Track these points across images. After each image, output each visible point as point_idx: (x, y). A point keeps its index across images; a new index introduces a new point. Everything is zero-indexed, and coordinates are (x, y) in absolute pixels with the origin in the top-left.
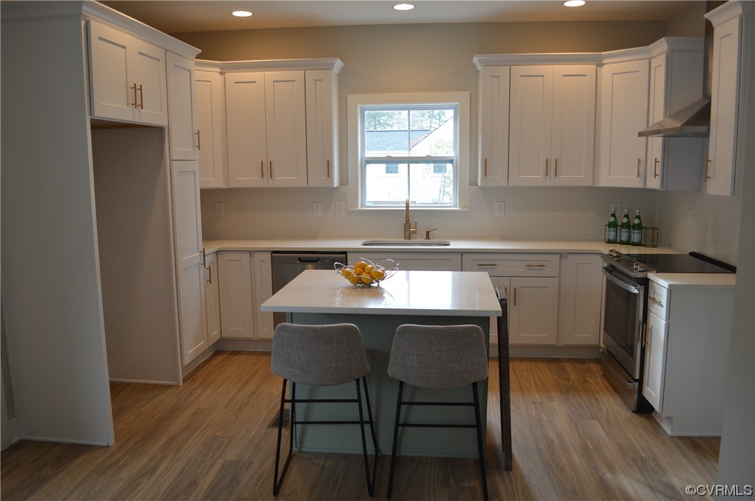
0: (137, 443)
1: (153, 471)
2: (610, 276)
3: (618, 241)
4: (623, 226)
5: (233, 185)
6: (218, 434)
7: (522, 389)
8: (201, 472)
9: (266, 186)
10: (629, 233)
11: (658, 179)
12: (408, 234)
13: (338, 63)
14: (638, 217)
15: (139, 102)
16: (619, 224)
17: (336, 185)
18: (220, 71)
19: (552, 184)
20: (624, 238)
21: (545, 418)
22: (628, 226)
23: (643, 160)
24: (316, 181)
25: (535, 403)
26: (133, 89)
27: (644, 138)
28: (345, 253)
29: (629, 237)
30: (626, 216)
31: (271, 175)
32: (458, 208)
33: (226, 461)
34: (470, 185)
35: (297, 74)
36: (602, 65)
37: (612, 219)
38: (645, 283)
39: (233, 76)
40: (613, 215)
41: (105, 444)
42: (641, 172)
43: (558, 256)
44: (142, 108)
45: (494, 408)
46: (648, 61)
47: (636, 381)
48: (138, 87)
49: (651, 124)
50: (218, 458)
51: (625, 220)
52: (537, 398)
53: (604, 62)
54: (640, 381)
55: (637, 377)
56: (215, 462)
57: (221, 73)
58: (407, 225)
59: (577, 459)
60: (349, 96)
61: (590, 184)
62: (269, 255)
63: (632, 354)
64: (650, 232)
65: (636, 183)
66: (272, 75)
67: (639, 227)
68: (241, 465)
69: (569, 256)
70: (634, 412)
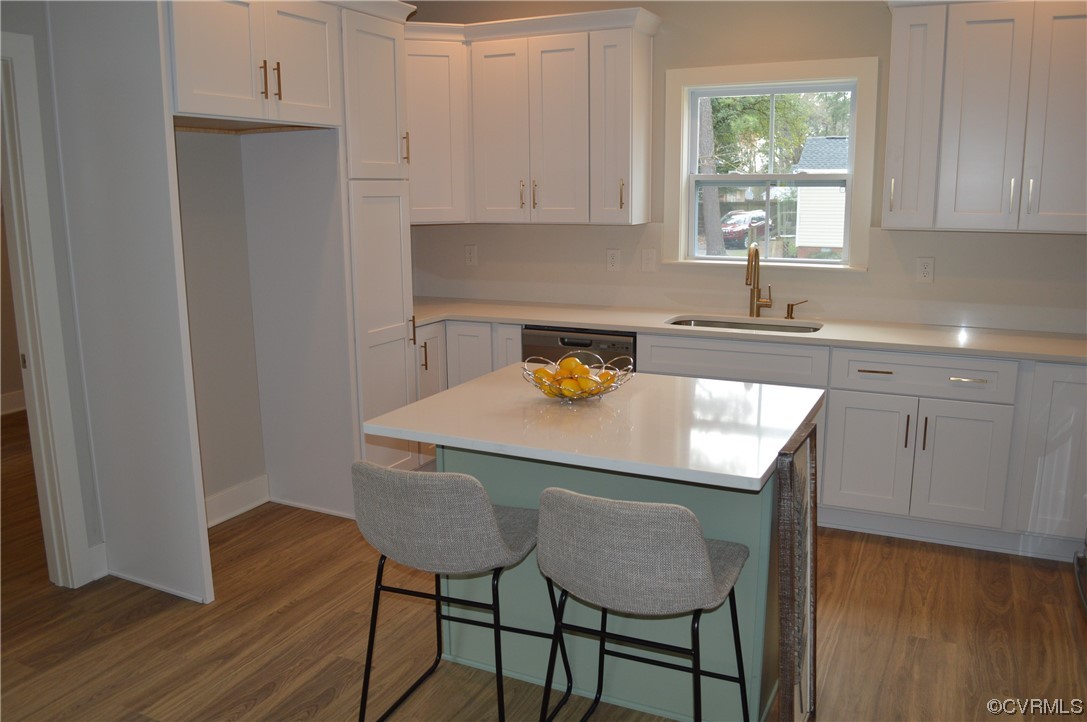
0: (243, 605)
1: (231, 655)
5: (480, 219)
6: (356, 611)
7: (901, 609)
8: (292, 671)
9: (528, 221)
12: (757, 306)
15: (273, 88)
18: (463, 39)
19: (1021, 229)
21: (916, 677)
24: (604, 214)
25: (912, 641)
26: (263, 70)
28: (633, 335)
31: (535, 204)
32: (848, 267)
33: (339, 658)
34: (871, 227)
35: (574, 39)
39: (484, 46)
41: (199, 600)
44: (280, 98)
45: (829, 638)
48: (271, 65)
50: (330, 652)
56: (323, 657)
57: (465, 43)
58: (755, 291)
60: (669, 73)
62: (520, 331)
68: (355, 670)
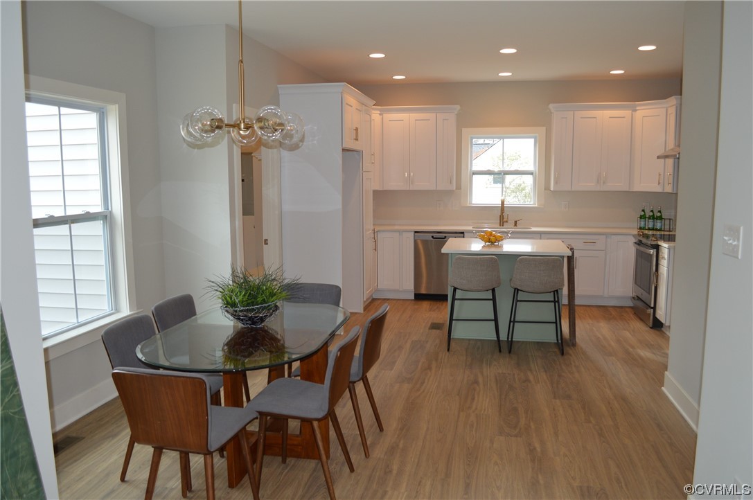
2: (638, 247)
3: (647, 228)
4: (649, 218)
5: (385, 189)
9: (408, 189)
10: (654, 222)
11: (671, 186)
12: (502, 221)
13: (458, 107)
14: (660, 212)
16: (647, 216)
17: (454, 189)
19: (602, 189)
20: (651, 226)
21: (595, 329)
22: (653, 218)
23: (662, 174)
24: (442, 186)
25: (589, 324)
26: (355, 131)
27: (662, 160)
28: (463, 233)
29: (654, 225)
30: (652, 211)
31: (412, 182)
32: (536, 206)
34: (545, 189)
35: (431, 116)
36: (636, 110)
37: (643, 213)
38: (657, 247)
39: (389, 116)
40: (643, 211)
42: (661, 181)
43: (605, 236)
46: (665, 109)
47: (652, 308)
49: (667, 150)
50: (408, 339)
51: (651, 214)
52: (590, 321)
53: (637, 108)
54: (654, 308)
55: (652, 305)
57: (380, 114)
58: (502, 217)
59: (613, 344)
60: (463, 129)
61: (627, 189)
62: (413, 234)
63: (649, 293)
64: (667, 222)
65: (659, 189)
66: (414, 116)
67: (660, 218)
68: (422, 342)
69: (613, 237)
70: (651, 328)
